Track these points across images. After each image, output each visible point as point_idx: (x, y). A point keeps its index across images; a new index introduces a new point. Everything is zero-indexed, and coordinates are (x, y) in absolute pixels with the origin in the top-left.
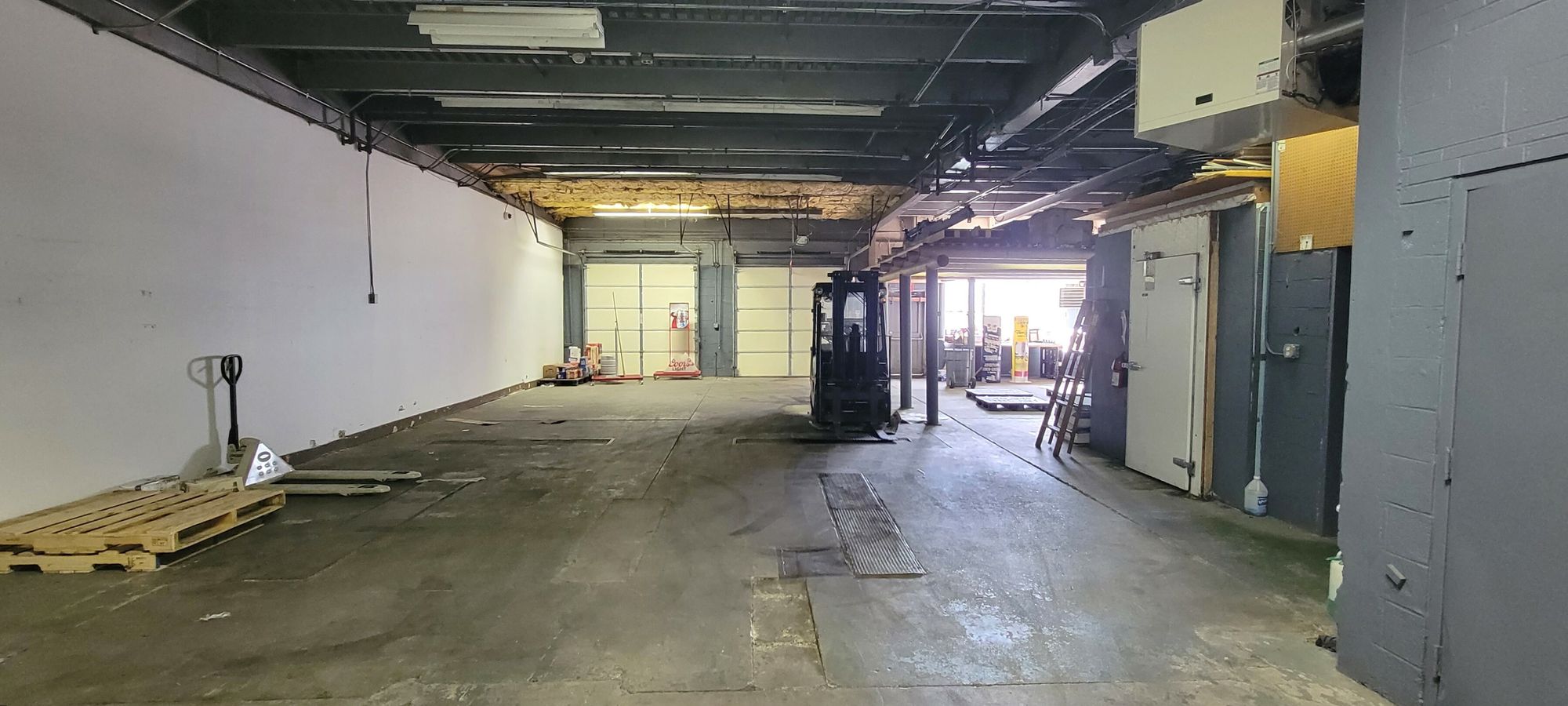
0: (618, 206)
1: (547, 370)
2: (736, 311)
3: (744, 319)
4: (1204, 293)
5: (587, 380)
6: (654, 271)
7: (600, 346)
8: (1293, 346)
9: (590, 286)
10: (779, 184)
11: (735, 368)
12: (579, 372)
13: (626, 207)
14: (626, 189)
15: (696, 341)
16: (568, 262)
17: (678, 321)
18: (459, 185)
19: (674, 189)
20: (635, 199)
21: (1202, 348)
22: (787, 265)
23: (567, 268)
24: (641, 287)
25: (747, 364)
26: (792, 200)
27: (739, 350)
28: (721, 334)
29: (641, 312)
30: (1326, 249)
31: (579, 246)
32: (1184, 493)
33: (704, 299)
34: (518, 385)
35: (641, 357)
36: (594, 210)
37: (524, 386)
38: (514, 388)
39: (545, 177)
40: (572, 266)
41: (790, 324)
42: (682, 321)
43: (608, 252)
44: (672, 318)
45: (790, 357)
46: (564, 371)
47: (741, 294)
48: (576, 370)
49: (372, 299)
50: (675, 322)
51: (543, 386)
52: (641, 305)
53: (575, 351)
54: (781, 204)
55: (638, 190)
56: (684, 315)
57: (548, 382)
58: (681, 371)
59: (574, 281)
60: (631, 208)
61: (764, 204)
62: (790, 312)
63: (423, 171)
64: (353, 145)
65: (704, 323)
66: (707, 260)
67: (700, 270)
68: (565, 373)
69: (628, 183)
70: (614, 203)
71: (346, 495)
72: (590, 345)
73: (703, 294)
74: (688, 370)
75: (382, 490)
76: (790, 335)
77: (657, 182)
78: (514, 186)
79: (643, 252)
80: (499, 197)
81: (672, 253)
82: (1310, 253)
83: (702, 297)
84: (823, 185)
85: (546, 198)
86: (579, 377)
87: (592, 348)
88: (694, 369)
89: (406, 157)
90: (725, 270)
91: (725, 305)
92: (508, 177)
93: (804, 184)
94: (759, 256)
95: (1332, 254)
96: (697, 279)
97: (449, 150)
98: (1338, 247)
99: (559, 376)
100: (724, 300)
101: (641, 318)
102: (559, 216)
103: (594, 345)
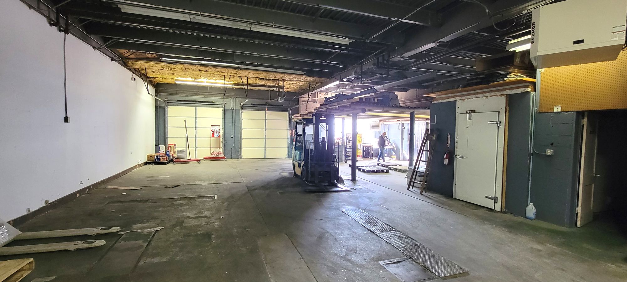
0: (190, 79)
1: (149, 157)
2: (241, 129)
3: (245, 134)
4: (502, 128)
5: (171, 161)
6: (203, 111)
7: (175, 145)
8: (552, 150)
9: (169, 116)
10: (275, 74)
11: (241, 155)
12: (166, 158)
13: (193, 80)
14: (200, 70)
15: (222, 143)
16: (157, 104)
17: (215, 134)
18: (112, 60)
19: (224, 72)
20: (201, 76)
21: (501, 150)
22: (265, 110)
23: (157, 107)
24: (196, 118)
25: (245, 154)
26: (276, 81)
27: (242, 147)
28: (234, 140)
29: (196, 129)
30: (570, 111)
31: (164, 97)
32: (492, 210)
33: (226, 124)
34: (136, 165)
35: (196, 150)
36: (176, 80)
37: (139, 165)
38: (135, 167)
39: (160, 61)
40: (160, 107)
41: (265, 136)
42: (217, 134)
43: (179, 101)
44: (212, 132)
45: (265, 150)
46: (159, 158)
47: (243, 122)
48: (165, 157)
49: (66, 120)
50: (213, 135)
51: (148, 165)
52: (196, 126)
53: (162, 148)
54: (271, 83)
55: (206, 71)
56: (218, 131)
57: (150, 163)
58: (217, 157)
59: (161, 114)
60: (196, 80)
61: (263, 82)
62: (265, 130)
63: (94, 49)
64: (56, 27)
65: (226, 135)
66: (228, 107)
67: (225, 111)
68: (160, 158)
69: (202, 68)
70: (187, 78)
71: (73, 250)
72: (170, 144)
73: (226, 121)
74: (220, 156)
75: (101, 244)
76: (265, 140)
77: (217, 68)
78: (139, 64)
79: (197, 102)
80: (130, 69)
81: (212, 102)
82: (560, 113)
83: (225, 123)
84: (294, 76)
85: (153, 72)
86: (166, 160)
87: (171, 146)
88: (222, 156)
89: (85, 39)
90: (236, 111)
91: (236, 127)
92: (137, 59)
93: (286, 75)
94: (252, 106)
95: (573, 114)
96: (223, 115)
97: (112, 39)
98: (576, 111)
99: (157, 160)
100: (236, 125)
101: (196, 132)
102: (155, 82)
103: (172, 145)
